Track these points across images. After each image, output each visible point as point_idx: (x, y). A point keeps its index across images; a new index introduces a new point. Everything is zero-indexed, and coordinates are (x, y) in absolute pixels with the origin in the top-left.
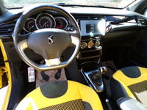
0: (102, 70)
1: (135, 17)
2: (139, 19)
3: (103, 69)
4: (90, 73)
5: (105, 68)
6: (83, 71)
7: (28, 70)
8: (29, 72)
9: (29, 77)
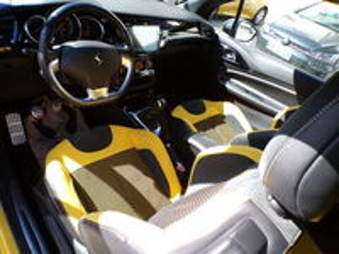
0: (160, 105)
1: (198, 24)
2: (203, 28)
3: (162, 103)
4: (138, 112)
5: (164, 101)
6: (126, 110)
7: (8, 121)
8: (9, 125)
9: (13, 135)
